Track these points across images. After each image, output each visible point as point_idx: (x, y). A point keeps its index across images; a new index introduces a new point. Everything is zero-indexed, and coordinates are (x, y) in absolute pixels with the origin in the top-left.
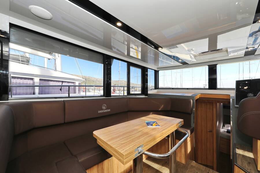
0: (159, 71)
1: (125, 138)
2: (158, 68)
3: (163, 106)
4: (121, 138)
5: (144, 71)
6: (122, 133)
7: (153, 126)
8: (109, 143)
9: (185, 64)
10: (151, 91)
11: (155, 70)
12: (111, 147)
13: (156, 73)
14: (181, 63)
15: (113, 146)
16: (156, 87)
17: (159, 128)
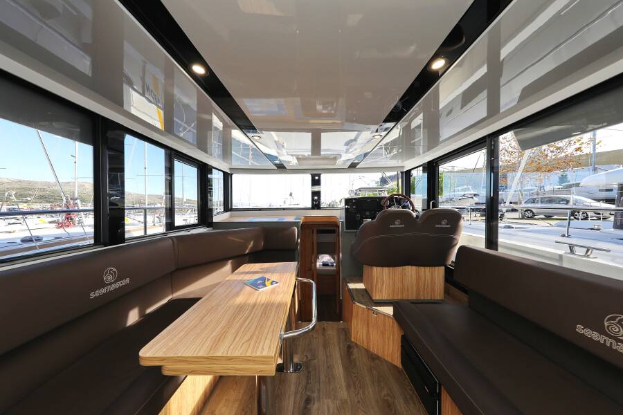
0: (233, 176)
1: (241, 327)
2: (231, 169)
3: (252, 243)
4: (233, 331)
5: (204, 171)
6: (223, 322)
7: (266, 286)
8: (219, 354)
9: (281, 168)
10: (219, 217)
11: (224, 172)
12: (230, 359)
13: (227, 177)
14: (276, 165)
15: (237, 354)
16: (227, 206)
17: (279, 287)
